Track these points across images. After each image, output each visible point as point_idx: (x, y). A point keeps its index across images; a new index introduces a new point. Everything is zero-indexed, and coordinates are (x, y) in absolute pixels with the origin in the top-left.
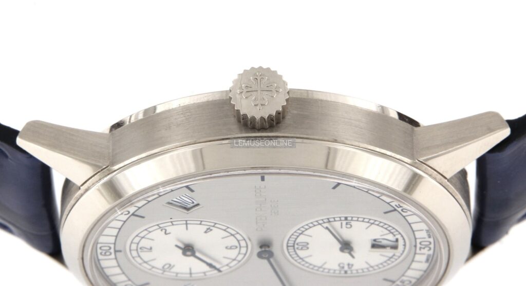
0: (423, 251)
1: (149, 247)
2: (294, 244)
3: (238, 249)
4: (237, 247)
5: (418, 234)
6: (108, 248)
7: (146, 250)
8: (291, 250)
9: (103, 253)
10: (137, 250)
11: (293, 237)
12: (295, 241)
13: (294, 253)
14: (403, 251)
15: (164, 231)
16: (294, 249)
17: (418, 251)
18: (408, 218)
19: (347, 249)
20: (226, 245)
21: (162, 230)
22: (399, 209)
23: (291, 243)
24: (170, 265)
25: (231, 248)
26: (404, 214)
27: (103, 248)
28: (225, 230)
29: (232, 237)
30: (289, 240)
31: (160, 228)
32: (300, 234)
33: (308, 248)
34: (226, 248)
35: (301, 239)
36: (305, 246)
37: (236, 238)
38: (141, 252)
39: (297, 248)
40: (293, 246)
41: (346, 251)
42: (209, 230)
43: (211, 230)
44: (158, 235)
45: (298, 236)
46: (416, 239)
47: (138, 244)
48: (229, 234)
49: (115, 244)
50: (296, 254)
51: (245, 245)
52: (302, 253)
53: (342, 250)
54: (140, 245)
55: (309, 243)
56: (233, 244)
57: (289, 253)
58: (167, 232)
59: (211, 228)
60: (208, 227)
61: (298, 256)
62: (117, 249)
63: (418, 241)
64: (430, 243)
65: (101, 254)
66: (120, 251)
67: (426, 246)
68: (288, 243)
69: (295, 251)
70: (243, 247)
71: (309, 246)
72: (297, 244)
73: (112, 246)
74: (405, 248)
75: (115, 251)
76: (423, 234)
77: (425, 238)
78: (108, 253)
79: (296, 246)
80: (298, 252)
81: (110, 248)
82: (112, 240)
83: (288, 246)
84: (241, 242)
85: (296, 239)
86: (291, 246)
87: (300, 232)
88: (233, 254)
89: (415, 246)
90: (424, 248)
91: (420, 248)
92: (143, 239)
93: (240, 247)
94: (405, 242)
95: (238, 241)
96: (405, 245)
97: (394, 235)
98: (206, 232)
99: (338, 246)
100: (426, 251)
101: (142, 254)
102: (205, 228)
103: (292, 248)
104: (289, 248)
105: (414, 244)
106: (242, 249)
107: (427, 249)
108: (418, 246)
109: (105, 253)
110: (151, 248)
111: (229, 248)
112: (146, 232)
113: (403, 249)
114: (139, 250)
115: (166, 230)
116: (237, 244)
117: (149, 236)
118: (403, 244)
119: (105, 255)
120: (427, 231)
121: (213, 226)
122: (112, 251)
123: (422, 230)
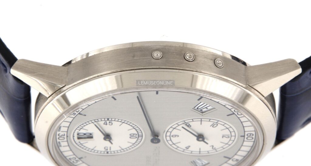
0: (63, 133)
1: (224, 137)
2: (138, 138)
3: (171, 135)
4: (172, 136)
5: (66, 144)
6: (248, 138)
7: (227, 136)
8: (140, 134)
9: (252, 135)
10: (231, 136)
11: (139, 142)
12: (138, 139)
13: (138, 132)
14: (74, 132)
15: (214, 148)
16: (138, 134)
17: (66, 133)
18: (72, 154)
19: (108, 138)
20: (178, 137)
21: (215, 148)
22: (77, 159)
23: (140, 138)
24: (213, 127)
25: (176, 136)
26: (74, 156)
27: (251, 138)
28: (178, 147)
29: (174, 142)
30: (141, 140)
31: (216, 150)
32: (134, 144)
33: (130, 135)
34: (178, 136)
35: (134, 141)
36: (132, 136)
37: (172, 142)
38: (229, 135)
39: (136, 135)
40: (139, 136)
41: (107, 139)
42: (187, 148)
43: (186, 148)
44: (218, 145)
45: (136, 142)
46: (67, 141)
47: (230, 140)
48: (176, 144)
49: (244, 141)
50: (137, 131)
51: (167, 137)
52: (134, 132)
53: (105, 139)
54: (229, 139)
55: (129, 138)
56: (174, 138)
57: (142, 132)
58: (212, 147)
59: (186, 149)
60: (188, 149)
61: (136, 130)
62: (243, 138)
63: (66, 140)
64: (59, 138)
65: (253, 135)
66: (241, 136)
67: (61, 137)
68: (142, 138)
69: (138, 133)
70: (168, 136)
71: (130, 136)
72: (136, 137)
73: (246, 140)
74: (73, 134)
75: (244, 136)
76: (63, 144)
77: (62, 142)
78: (249, 135)
79: (137, 136)
80: (136, 133)
81: (247, 139)
82: (245, 143)
83: (142, 136)
84: (169, 139)
85: (137, 141)
86: (141, 136)
87: (135, 145)
88: (175, 132)
89: (67, 136)
90: (62, 135)
91: (64, 135)
92: (226, 143)
93: (170, 136)
94: (73, 138)
95: (171, 140)
96: (73, 136)
97: (80, 142)
98: (189, 146)
99: (103, 136)
100: (61, 133)
101: (229, 133)
102: (190, 149)
103: (139, 135)
104: (141, 135)
105: (68, 138)
106: (169, 135)
107: (60, 135)
108: (65, 137)
109: (250, 135)
110: (223, 137)
111: (177, 136)
112: (224, 147)
113: (75, 134)
114: (230, 136)
115: (213, 148)
116: (172, 138)
117: (223, 145)
118: (74, 137)
119: (250, 134)
120: (61, 146)
121: (184, 150)
122: (246, 136)
123: (64, 146)
